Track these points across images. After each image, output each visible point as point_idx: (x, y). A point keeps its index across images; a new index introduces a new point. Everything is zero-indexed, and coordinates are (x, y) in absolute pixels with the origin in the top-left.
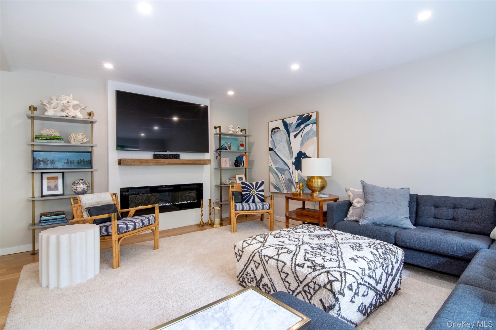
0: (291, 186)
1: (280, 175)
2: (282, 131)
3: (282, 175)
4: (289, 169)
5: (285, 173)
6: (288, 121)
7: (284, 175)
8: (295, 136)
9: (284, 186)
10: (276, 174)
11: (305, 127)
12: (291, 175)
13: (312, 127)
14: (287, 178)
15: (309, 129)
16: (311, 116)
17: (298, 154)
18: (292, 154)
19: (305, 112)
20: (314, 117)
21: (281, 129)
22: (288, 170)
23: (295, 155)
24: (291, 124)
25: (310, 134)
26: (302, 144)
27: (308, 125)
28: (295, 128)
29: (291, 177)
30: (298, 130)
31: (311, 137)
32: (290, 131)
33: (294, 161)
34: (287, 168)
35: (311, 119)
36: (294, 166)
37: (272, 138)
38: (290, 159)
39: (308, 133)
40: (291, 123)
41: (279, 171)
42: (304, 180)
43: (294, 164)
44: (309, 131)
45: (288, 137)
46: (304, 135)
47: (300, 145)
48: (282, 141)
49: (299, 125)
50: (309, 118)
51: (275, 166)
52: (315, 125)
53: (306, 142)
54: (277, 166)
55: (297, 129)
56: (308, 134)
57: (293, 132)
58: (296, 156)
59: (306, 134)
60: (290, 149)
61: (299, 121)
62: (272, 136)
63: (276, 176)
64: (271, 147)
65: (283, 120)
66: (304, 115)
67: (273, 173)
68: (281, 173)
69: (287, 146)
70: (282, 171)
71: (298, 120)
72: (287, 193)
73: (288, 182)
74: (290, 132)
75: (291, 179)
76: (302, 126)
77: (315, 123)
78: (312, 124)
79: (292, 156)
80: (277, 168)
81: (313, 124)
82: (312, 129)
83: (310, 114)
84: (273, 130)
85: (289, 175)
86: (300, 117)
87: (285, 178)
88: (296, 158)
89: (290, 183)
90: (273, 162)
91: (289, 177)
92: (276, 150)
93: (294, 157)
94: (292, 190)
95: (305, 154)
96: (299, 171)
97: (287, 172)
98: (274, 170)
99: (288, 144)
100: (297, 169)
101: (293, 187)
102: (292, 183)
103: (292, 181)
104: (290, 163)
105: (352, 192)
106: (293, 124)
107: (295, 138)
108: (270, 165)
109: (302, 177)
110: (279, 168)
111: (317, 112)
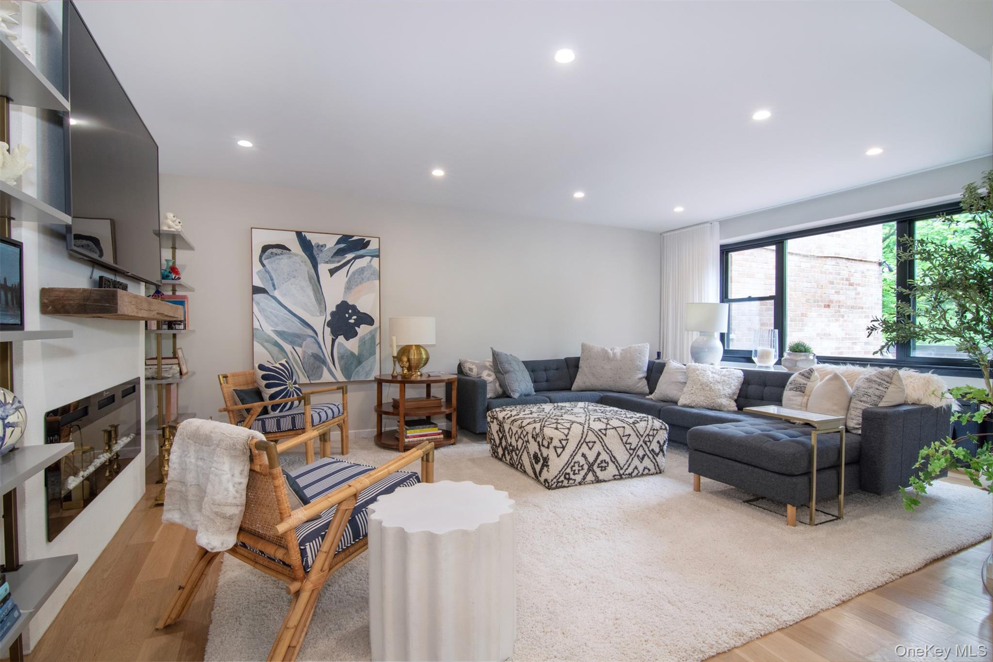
0: (319, 367)
1: (288, 348)
2: (296, 255)
3: (296, 348)
4: (314, 335)
5: (304, 343)
6: (314, 239)
7: (301, 346)
8: (332, 272)
9: (300, 370)
10: (276, 344)
11: (355, 258)
12: (320, 347)
13: (370, 262)
14: (310, 352)
15: (365, 264)
16: (369, 242)
17: (338, 306)
18: (323, 306)
19: (357, 232)
20: (373, 246)
21: (293, 251)
22: (312, 337)
23: (331, 307)
24: (322, 246)
25: (367, 274)
26: (349, 288)
27: (362, 256)
28: (332, 257)
29: (321, 349)
30: (339, 262)
31: (368, 279)
32: (319, 260)
33: (329, 318)
34: (310, 332)
35: (369, 248)
36: (329, 329)
37: (263, 265)
38: (318, 314)
39: (362, 270)
40: (321, 244)
41: (285, 339)
42: (352, 354)
43: (329, 324)
44: (364, 267)
45: (313, 271)
46: (354, 273)
47: (343, 290)
48: (294, 277)
49: (340, 253)
50: (362, 244)
51: (273, 329)
52: (376, 260)
53: (357, 285)
54: (279, 329)
55: (337, 259)
56: (363, 274)
57: (327, 262)
58: (334, 310)
59: (356, 271)
60: (318, 295)
61: (342, 246)
62: (265, 262)
63: (275, 350)
64: (258, 283)
65: (299, 234)
66: (353, 236)
67: (266, 344)
68: (292, 343)
69: (311, 288)
70: (294, 339)
71: (338, 242)
72: (309, 382)
73: (312, 360)
74: (319, 262)
75: (321, 355)
76: (349, 256)
77: (378, 256)
78: (370, 258)
79: (323, 310)
80: (280, 333)
81: (373, 256)
82: (369, 266)
83: (367, 239)
84: (265, 249)
85: (316, 346)
86: (345, 239)
87: (304, 352)
88: (333, 314)
89: (317, 361)
90: (267, 318)
91: (314, 349)
92: (276, 294)
93: (329, 312)
94: (321, 376)
95: (354, 308)
96: (341, 339)
97: (309, 340)
98: (269, 336)
99: (313, 286)
100: (335, 334)
101: (325, 369)
102: (324, 362)
103: (323, 357)
104: (319, 322)
105: (473, 364)
106: (328, 247)
107: (331, 276)
108: (256, 325)
109: (347, 349)
110: (284, 332)
111: (379, 238)
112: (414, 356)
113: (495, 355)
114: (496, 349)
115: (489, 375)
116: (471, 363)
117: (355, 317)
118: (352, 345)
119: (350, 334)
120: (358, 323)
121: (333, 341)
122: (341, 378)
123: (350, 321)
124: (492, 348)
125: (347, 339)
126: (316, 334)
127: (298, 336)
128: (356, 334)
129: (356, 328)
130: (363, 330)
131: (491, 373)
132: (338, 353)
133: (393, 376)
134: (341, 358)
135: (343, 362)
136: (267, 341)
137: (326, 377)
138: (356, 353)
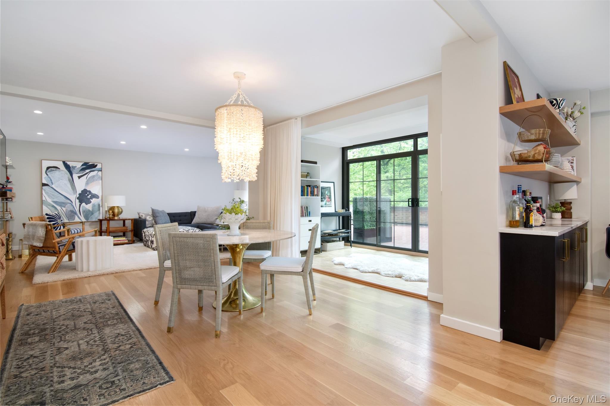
0: (74, 216)
1: (59, 208)
2: (63, 171)
3: (63, 208)
4: (71, 202)
5: (66, 206)
6: (71, 164)
7: (65, 207)
8: (79, 177)
9: (64, 216)
10: (53, 206)
11: (90, 172)
12: (74, 207)
13: (97, 173)
14: (69, 209)
15: (95, 174)
16: (97, 165)
17: (82, 191)
18: (75, 191)
19: (91, 161)
20: (99, 166)
21: (61, 169)
22: (70, 203)
24: (75, 167)
25: (96, 178)
26: (87, 183)
27: (94, 171)
28: (79, 171)
29: (74, 208)
30: (82, 173)
31: (97, 180)
32: (73, 172)
33: (78, 196)
34: (69, 202)
35: (97, 167)
36: (78, 200)
37: (47, 175)
38: (73, 194)
39: (94, 176)
40: (74, 166)
41: (57, 204)
42: (89, 210)
43: (78, 198)
44: (95, 175)
45: (70, 177)
46: (90, 178)
47: (85, 184)
48: (62, 179)
49: (83, 169)
50: (94, 166)
51: (52, 200)
52: (100, 172)
53: (91, 182)
54: (55, 200)
56: (94, 178)
57: (77, 173)
58: (80, 192)
59: (91, 177)
60: (73, 186)
61: (84, 167)
62: (48, 174)
63: (53, 209)
64: (44, 182)
65: (64, 163)
66: (89, 163)
67: (48, 206)
68: (61, 206)
70: (62, 204)
71: (82, 165)
72: (68, 222)
73: (70, 213)
74: (73, 173)
75: (74, 211)
76: (87, 171)
78: (97, 171)
79: (75, 192)
80: (55, 202)
81: (99, 171)
82: (97, 175)
83: (96, 164)
84: (48, 168)
85: (72, 207)
86: (85, 164)
87: (66, 210)
88: (80, 194)
89: (72, 214)
90: (49, 196)
91: (72, 209)
92: (53, 186)
93: (78, 193)
94: (74, 219)
95: (90, 192)
96: (84, 204)
97: (68, 205)
98: (50, 203)
99: (70, 183)
100: (81, 202)
101: (76, 217)
102: (76, 214)
103: (75, 211)
104: (73, 198)
105: (143, 214)
106: (77, 167)
107: (79, 179)
108: (44, 199)
109: (86, 208)
110: (57, 202)
111: (102, 164)
112: (116, 211)
113: (153, 210)
114: (153, 208)
115: (150, 218)
116: (142, 213)
117: (90, 195)
118: (89, 207)
119: (88, 202)
120: (91, 198)
121: (80, 205)
122: (83, 220)
123: (88, 197)
124: (151, 208)
125: (87, 204)
126: (72, 202)
127: (63, 203)
128: (91, 202)
129: (91, 200)
130: (94, 201)
131: (151, 217)
132: (82, 210)
133: (105, 218)
134: (84, 212)
135: (84, 213)
136: (49, 205)
137: (77, 219)
138: (91, 210)
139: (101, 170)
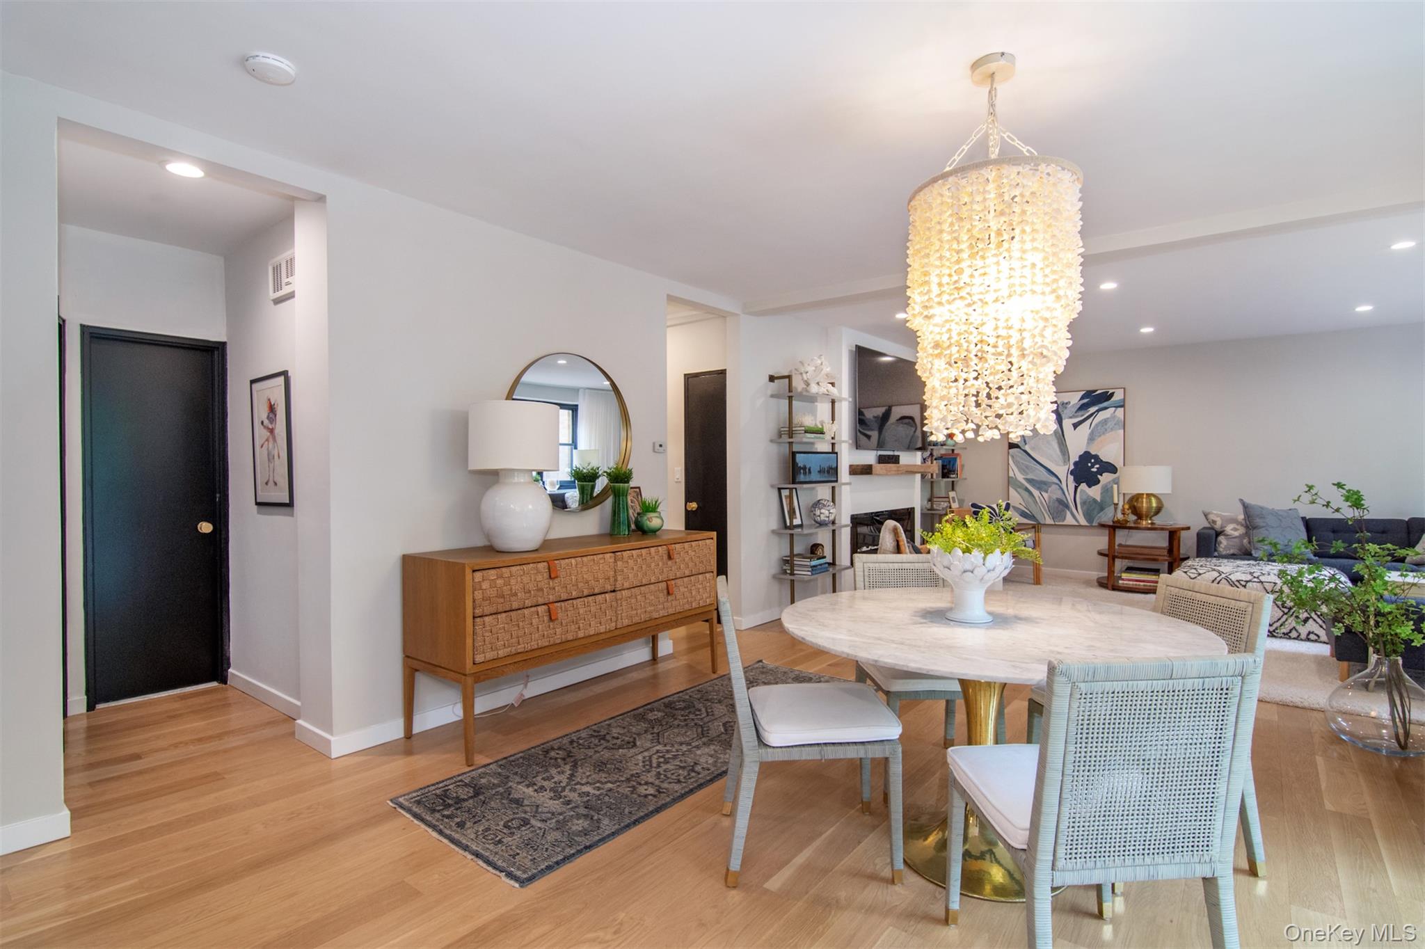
0: (1063, 511)
1: (1036, 493)
3: (1043, 493)
4: (1059, 483)
5: (1050, 489)
6: (1060, 398)
7: (1047, 492)
8: (1075, 426)
9: (1045, 510)
10: (1027, 490)
11: (1098, 411)
12: (1064, 494)
13: (1114, 413)
14: (1055, 497)
15: (1108, 416)
16: (1112, 394)
17: (1080, 457)
18: (1067, 457)
19: (1099, 385)
20: (1118, 396)
22: (1057, 484)
23: (1074, 458)
24: (1067, 403)
25: (1110, 424)
26: (1091, 439)
27: (1106, 408)
28: (1076, 412)
30: (1082, 416)
31: (1112, 429)
32: (1063, 416)
33: (1072, 467)
34: (1055, 480)
35: (1113, 399)
36: (1072, 477)
38: (1063, 464)
39: (1105, 421)
40: (1065, 401)
41: (1033, 486)
42: (1095, 500)
43: (1072, 473)
44: (1108, 419)
45: (1058, 426)
46: (1097, 425)
47: (1086, 441)
49: (1083, 407)
50: (1106, 397)
51: (1024, 477)
52: (1120, 411)
53: (1100, 436)
54: (1030, 476)
55: (1080, 413)
56: (1106, 424)
57: (1071, 418)
58: (1077, 460)
59: (1099, 423)
60: (1062, 448)
61: (1086, 401)
63: (1026, 494)
66: (1096, 391)
67: (1019, 490)
68: (1039, 489)
69: (1056, 441)
70: (1041, 485)
71: (1082, 398)
72: (1053, 523)
73: (1057, 504)
75: (1065, 500)
76: (1093, 410)
77: (1123, 406)
78: (1114, 409)
79: (1067, 460)
80: (1029, 481)
81: (1116, 407)
82: (1113, 416)
83: (1111, 391)
85: (1060, 492)
86: (1088, 394)
87: (1050, 497)
88: (1076, 464)
89: (1061, 506)
90: (1020, 469)
91: (1058, 495)
92: (1027, 448)
93: (1072, 461)
94: (1064, 519)
95: (1096, 457)
96: (1083, 486)
97: (1054, 487)
98: (1020, 482)
99: (1058, 439)
100: (1078, 481)
101: (1068, 513)
102: (1067, 507)
103: (1066, 503)
104: (1062, 471)
105: (1218, 515)
106: (1072, 404)
107: (1075, 430)
108: (1011, 474)
109: (1089, 496)
110: (1033, 480)
111: (1124, 389)
112: (1145, 504)
113: (1246, 507)
114: (1247, 501)
115: (1235, 529)
116: (1215, 514)
117: (1098, 466)
118: (1095, 492)
119: (1093, 481)
120: (1100, 472)
121: (1076, 488)
122: (1083, 522)
123: (1093, 470)
124: (1241, 500)
125: (1090, 487)
126: (1061, 482)
127: (1045, 483)
128: (1098, 482)
129: (1099, 476)
130: (1105, 478)
131: (1238, 527)
132: (1081, 499)
134: (1083, 503)
135: (1085, 507)
136: (1020, 487)
137: (1069, 520)
138: (1098, 499)
139: (1122, 405)
